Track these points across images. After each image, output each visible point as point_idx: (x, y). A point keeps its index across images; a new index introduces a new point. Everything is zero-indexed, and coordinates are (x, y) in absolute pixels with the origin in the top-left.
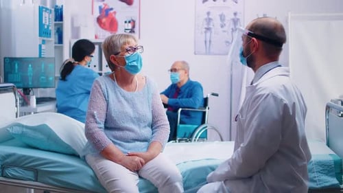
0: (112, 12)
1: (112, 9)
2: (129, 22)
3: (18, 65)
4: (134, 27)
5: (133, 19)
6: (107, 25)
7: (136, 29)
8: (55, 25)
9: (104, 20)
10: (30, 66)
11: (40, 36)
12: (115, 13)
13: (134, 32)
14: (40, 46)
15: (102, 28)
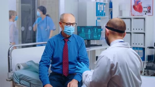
0: (140, 2)
1: (140, 1)
2: (146, 8)
3: (84, 30)
4: (150, 9)
5: (150, 6)
6: (138, 9)
7: (151, 11)
8: (109, 10)
9: (136, 7)
10: (89, 30)
11: (96, 16)
12: (141, 3)
13: (150, 12)
14: (97, 21)
15: (135, 10)
